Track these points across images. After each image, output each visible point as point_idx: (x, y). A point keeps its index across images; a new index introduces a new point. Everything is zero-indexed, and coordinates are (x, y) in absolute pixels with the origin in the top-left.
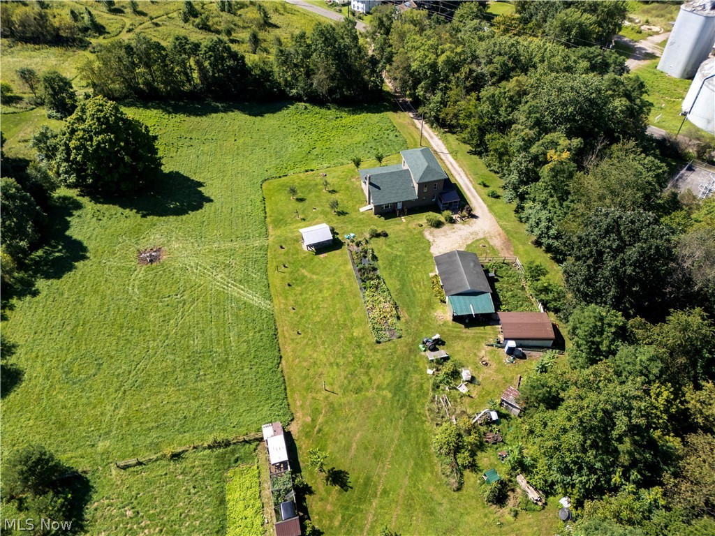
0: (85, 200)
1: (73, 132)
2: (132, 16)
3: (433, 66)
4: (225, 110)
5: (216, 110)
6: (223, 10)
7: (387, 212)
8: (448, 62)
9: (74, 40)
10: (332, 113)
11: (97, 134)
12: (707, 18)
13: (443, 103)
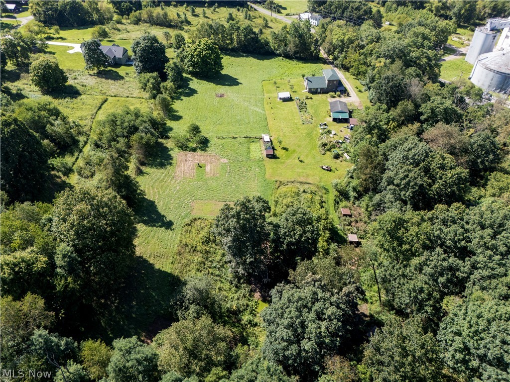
0: (193, 78)
1: (196, 49)
2: (203, 18)
3: (342, 41)
4: (247, 57)
5: (243, 56)
6: (246, 19)
7: (314, 92)
8: (349, 39)
9: (177, 26)
10: (295, 62)
11: (205, 51)
12: (487, 34)
13: (345, 57)
